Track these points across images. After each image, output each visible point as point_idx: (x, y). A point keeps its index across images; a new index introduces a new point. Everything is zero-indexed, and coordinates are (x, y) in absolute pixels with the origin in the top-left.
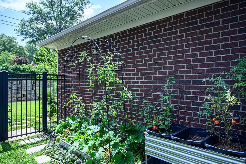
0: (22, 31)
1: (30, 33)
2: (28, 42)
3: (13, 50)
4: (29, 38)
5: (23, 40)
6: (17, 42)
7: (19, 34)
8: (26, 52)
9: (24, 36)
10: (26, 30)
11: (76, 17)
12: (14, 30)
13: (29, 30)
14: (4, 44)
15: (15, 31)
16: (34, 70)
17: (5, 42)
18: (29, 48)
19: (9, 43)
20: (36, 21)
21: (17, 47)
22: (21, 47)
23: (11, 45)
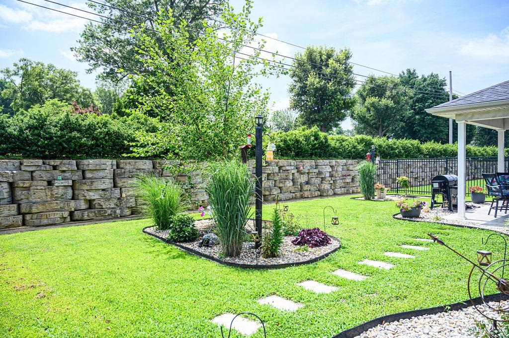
0: (89, 51)
1: (105, 54)
2: (101, 76)
3: (70, 97)
4: (102, 67)
5: (90, 70)
6: (79, 81)
7: (81, 58)
8: (96, 103)
9: (92, 62)
10: (95, 48)
11: (207, 12)
12: (71, 48)
13: (103, 50)
14: (52, 86)
15: (72, 51)
16: (119, 129)
17: (54, 82)
18: (103, 94)
19: (62, 83)
20: (118, 25)
21: (79, 91)
22: (86, 92)
23: (66, 87)
